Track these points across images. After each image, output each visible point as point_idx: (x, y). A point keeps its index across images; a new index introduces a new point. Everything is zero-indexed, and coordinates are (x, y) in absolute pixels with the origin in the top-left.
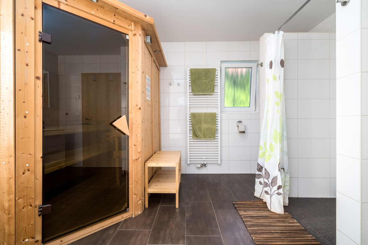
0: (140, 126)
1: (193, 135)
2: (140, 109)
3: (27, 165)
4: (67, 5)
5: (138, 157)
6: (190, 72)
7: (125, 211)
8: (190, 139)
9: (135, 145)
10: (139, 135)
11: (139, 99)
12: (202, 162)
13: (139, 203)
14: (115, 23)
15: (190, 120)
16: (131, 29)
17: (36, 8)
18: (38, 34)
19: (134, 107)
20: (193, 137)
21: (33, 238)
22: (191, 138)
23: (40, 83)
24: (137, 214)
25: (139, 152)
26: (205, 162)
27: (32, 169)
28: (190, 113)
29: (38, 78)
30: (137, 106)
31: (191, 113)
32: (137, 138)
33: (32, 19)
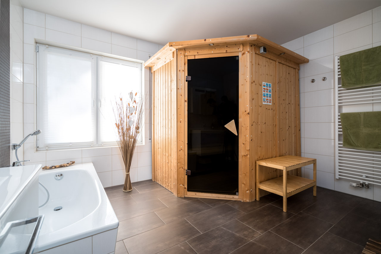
0: (248, 128)
1: (344, 142)
2: (248, 114)
3: (181, 147)
4: (198, 55)
5: (247, 154)
6: (339, 61)
7: (235, 194)
8: (339, 147)
9: (244, 144)
10: (247, 136)
11: (247, 106)
12: (362, 181)
13: (247, 192)
14: (227, 52)
15: (339, 122)
16: (240, 51)
17: (185, 64)
18: (186, 77)
19: (242, 113)
20: (344, 146)
21: (184, 185)
22: (342, 146)
23: (186, 104)
24: (246, 200)
25: (247, 150)
26: (367, 183)
27: (183, 149)
28: (339, 114)
29: (186, 101)
30: (246, 111)
31: (341, 114)
32: (246, 138)
33: (183, 71)
